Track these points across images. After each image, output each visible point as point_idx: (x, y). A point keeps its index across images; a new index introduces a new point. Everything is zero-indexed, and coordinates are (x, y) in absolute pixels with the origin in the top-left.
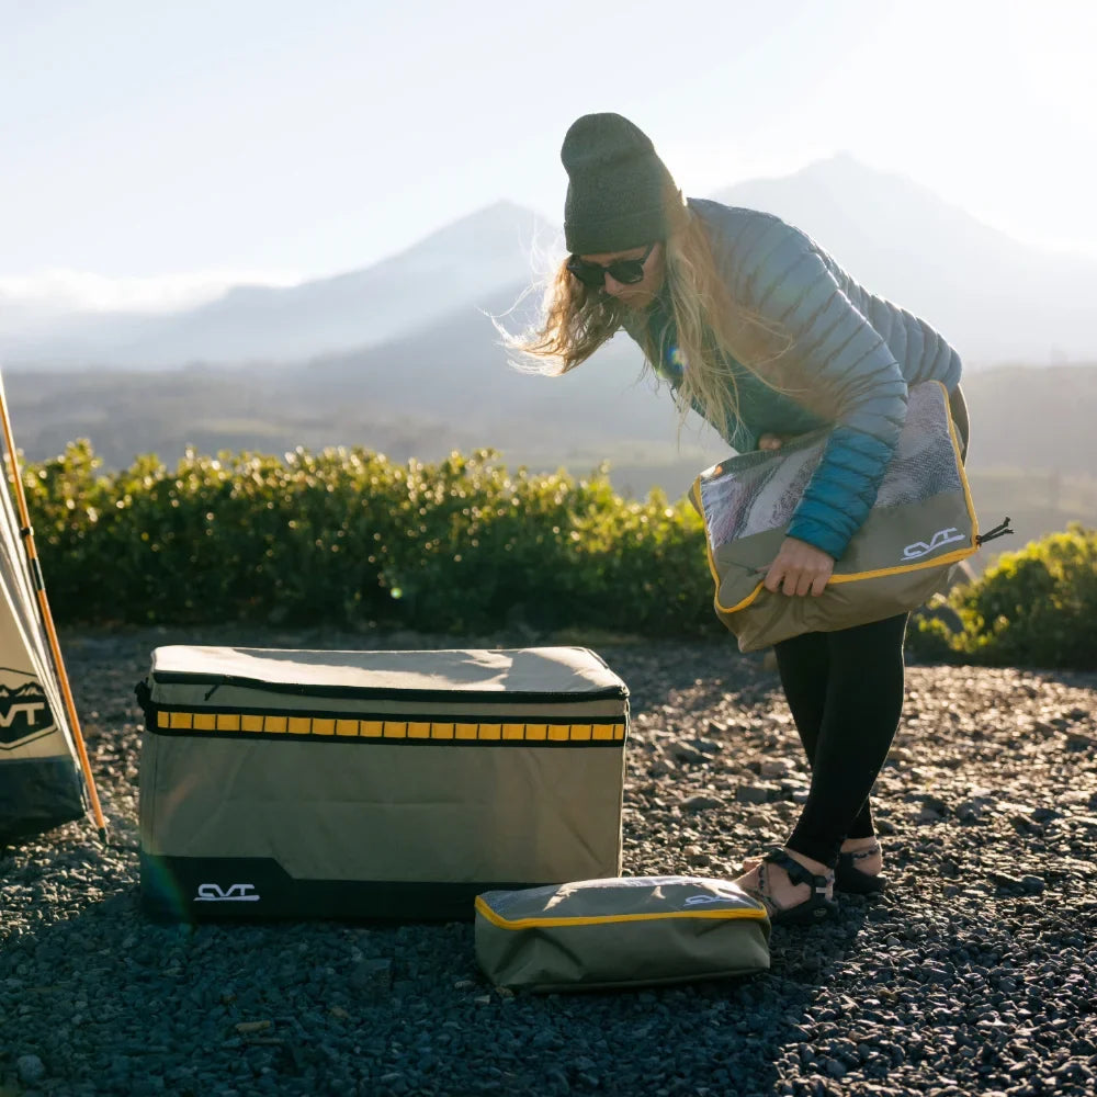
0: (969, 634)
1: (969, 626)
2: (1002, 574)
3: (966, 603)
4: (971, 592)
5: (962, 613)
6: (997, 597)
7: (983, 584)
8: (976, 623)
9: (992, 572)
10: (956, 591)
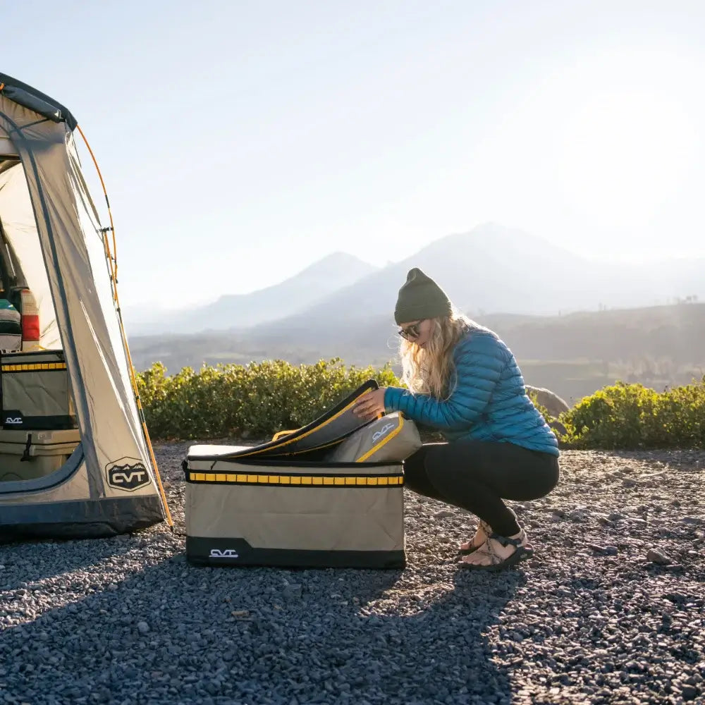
0: (570, 435)
1: (570, 431)
2: (584, 406)
3: (567, 421)
4: (569, 415)
5: (565, 425)
6: (582, 417)
7: (575, 412)
8: (573, 429)
9: (579, 406)
10: (561, 415)
